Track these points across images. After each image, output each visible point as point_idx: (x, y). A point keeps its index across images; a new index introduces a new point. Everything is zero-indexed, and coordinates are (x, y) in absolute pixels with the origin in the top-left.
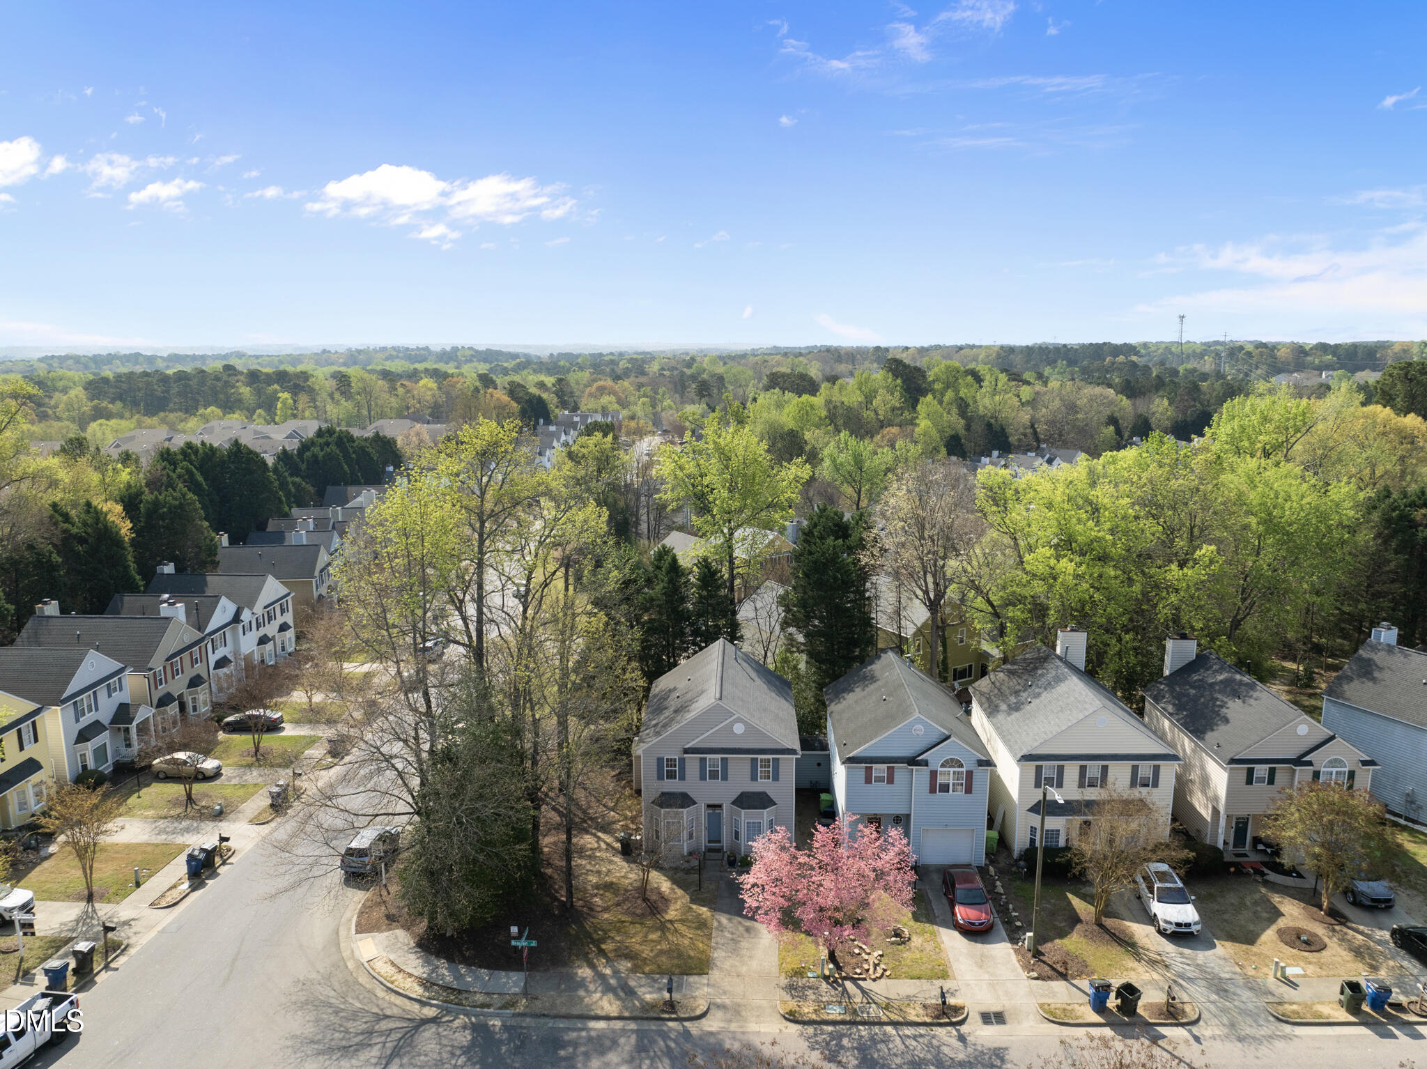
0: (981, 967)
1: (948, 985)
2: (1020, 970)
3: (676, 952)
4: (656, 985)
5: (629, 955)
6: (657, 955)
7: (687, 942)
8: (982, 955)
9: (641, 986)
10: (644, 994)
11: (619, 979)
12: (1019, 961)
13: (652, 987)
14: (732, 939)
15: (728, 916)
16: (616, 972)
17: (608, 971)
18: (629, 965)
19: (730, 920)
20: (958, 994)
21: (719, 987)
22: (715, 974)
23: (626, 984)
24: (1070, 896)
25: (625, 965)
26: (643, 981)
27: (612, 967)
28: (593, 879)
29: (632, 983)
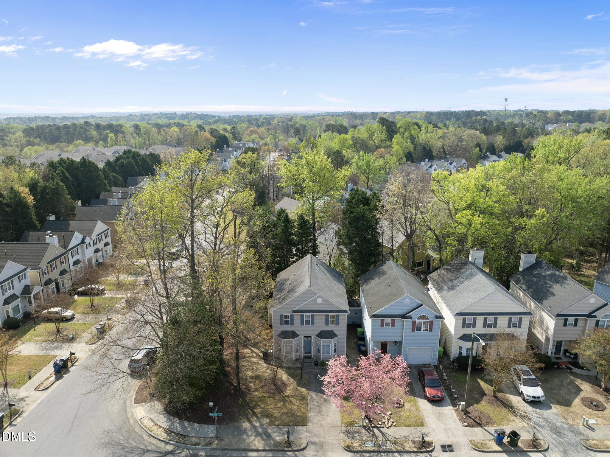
0: (439, 420)
1: (424, 430)
2: (458, 421)
3: (291, 414)
4: (281, 432)
5: (268, 416)
6: (281, 416)
7: (296, 408)
8: (439, 413)
9: (274, 432)
10: (276, 437)
11: (263, 428)
12: (457, 416)
13: (279, 433)
14: (318, 406)
15: (315, 393)
16: (261, 425)
17: (257, 424)
18: (268, 421)
19: (316, 395)
20: (429, 435)
21: (312, 433)
22: (310, 425)
23: (267, 431)
24: (479, 380)
25: (266, 421)
26: (275, 430)
27: (260, 422)
28: (250, 373)
29: (270, 431)
